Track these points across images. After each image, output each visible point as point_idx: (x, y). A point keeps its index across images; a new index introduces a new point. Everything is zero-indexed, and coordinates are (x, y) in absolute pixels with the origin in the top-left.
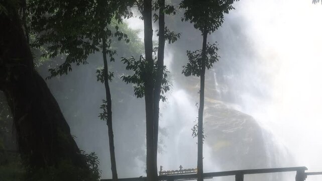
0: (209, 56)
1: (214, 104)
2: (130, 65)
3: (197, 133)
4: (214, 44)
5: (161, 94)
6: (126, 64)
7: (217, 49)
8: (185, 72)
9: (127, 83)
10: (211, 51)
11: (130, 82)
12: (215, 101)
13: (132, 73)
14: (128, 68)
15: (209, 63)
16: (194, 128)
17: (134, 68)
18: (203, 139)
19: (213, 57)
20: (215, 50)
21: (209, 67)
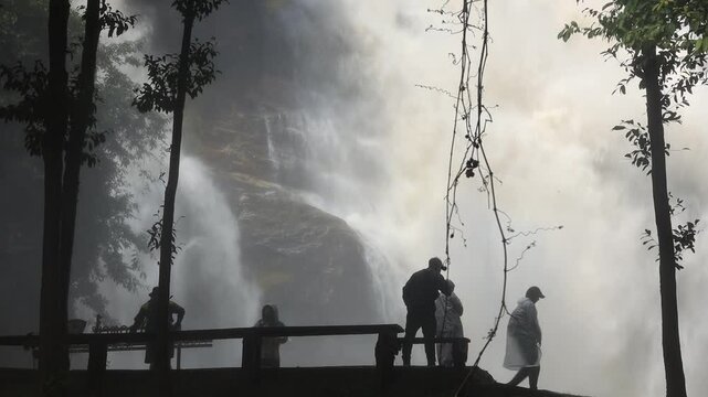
0: (194, 69)
1: (264, 190)
2: (13, 80)
3: (159, 240)
4: (208, 43)
5: (86, 150)
6: (5, 79)
7: (213, 54)
8: (139, 104)
9: (6, 121)
10: (201, 58)
11: (11, 119)
12: (267, 184)
13: (16, 98)
14: (8, 86)
15: (196, 86)
16: (154, 228)
17: (22, 88)
18: (173, 254)
19: (204, 72)
20: (209, 55)
21: (194, 95)
